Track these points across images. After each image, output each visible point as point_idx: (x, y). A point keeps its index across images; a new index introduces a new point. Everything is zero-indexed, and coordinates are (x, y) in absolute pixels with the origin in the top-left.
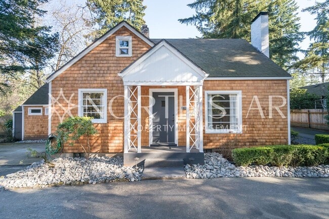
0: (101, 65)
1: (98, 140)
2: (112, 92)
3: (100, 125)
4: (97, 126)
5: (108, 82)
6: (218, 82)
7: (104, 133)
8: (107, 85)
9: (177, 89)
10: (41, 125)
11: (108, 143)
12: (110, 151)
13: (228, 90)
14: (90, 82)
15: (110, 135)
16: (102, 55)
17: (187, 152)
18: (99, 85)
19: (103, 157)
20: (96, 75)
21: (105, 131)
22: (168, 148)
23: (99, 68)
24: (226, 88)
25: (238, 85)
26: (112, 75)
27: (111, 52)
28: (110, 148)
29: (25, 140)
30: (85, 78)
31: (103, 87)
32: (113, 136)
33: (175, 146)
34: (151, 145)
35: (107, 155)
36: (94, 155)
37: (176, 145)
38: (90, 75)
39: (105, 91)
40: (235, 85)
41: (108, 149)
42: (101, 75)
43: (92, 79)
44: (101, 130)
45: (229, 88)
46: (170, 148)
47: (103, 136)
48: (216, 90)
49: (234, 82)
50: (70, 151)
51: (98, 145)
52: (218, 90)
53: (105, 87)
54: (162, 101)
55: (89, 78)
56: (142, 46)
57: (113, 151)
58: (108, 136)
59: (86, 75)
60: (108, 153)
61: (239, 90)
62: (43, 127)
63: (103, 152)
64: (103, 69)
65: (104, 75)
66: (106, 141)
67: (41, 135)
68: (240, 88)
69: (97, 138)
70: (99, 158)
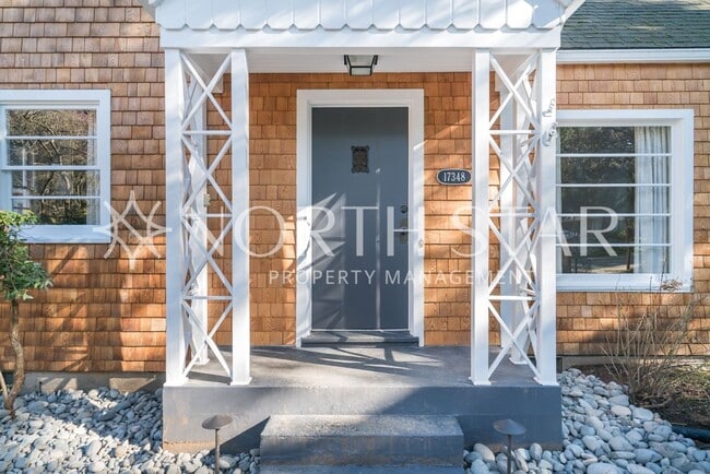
1: (72, 316)
2: (134, 104)
3: (81, 253)
4: (69, 257)
5: (113, 59)
6: (590, 74)
7: (97, 286)
8: (107, 73)
9: (419, 94)
11: (119, 329)
12: (125, 366)
13: (634, 106)
14: (35, 60)
15: (124, 295)
17: (477, 383)
18: (76, 75)
19: (94, 393)
20: (61, 29)
21: (105, 279)
22: (379, 353)
24: (624, 97)
25: (680, 85)
28: (126, 351)
30: (15, 44)
31: (91, 84)
32: (139, 302)
33: (410, 344)
34: (305, 343)
35: (115, 382)
36: (58, 381)
37: (416, 341)
38: (35, 29)
39: (100, 102)
40: (668, 85)
41: (119, 357)
42: (85, 30)
43: (43, 44)
44: (89, 275)
45: (638, 98)
46: (389, 356)
47: (94, 301)
48: (582, 106)
49: (661, 72)
51: (76, 341)
52: (590, 106)
53: (103, 83)
54: (356, 150)
55: (29, 45)
58: (118, 300)
60: (119, 372)
61: (683, 105)
63: (96, 370)
65: (96, 27)
66: (111, 322)
68: (685, 98)
69: (67, 310)
70: (78, 395)
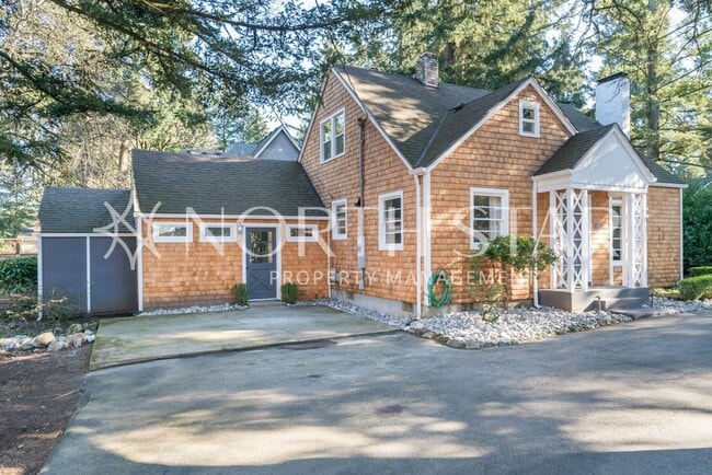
0: (500, 148)
2: (515, 195)
5: (509, 177)
8: (508, 183)
10: (189, 269)
11: (511, 283)
14: (486, 176)
16: (501, 130)
18: (499, 183)
20: (494, 165)
23: (497, 153)
26: (515, 167)
27: (512, 126)
28: (514, 292)
29: (145, 309)
30: (480, 169)
31: (503, 187)
38: (486, 164)
39: (505, 194)
41: (512, 295)
42: (501, 165)
43: (489, 170)
50: (460, 301)
53: (507, 187)
55: (484, 170)
56: (551, 121)
57: (516, 298)
59: (481, 164)
60: (510, 301)
62: (195, 274)
64: (503, 154)
65: (504, 165)
66: (508, 280)
67: (191, 293)
